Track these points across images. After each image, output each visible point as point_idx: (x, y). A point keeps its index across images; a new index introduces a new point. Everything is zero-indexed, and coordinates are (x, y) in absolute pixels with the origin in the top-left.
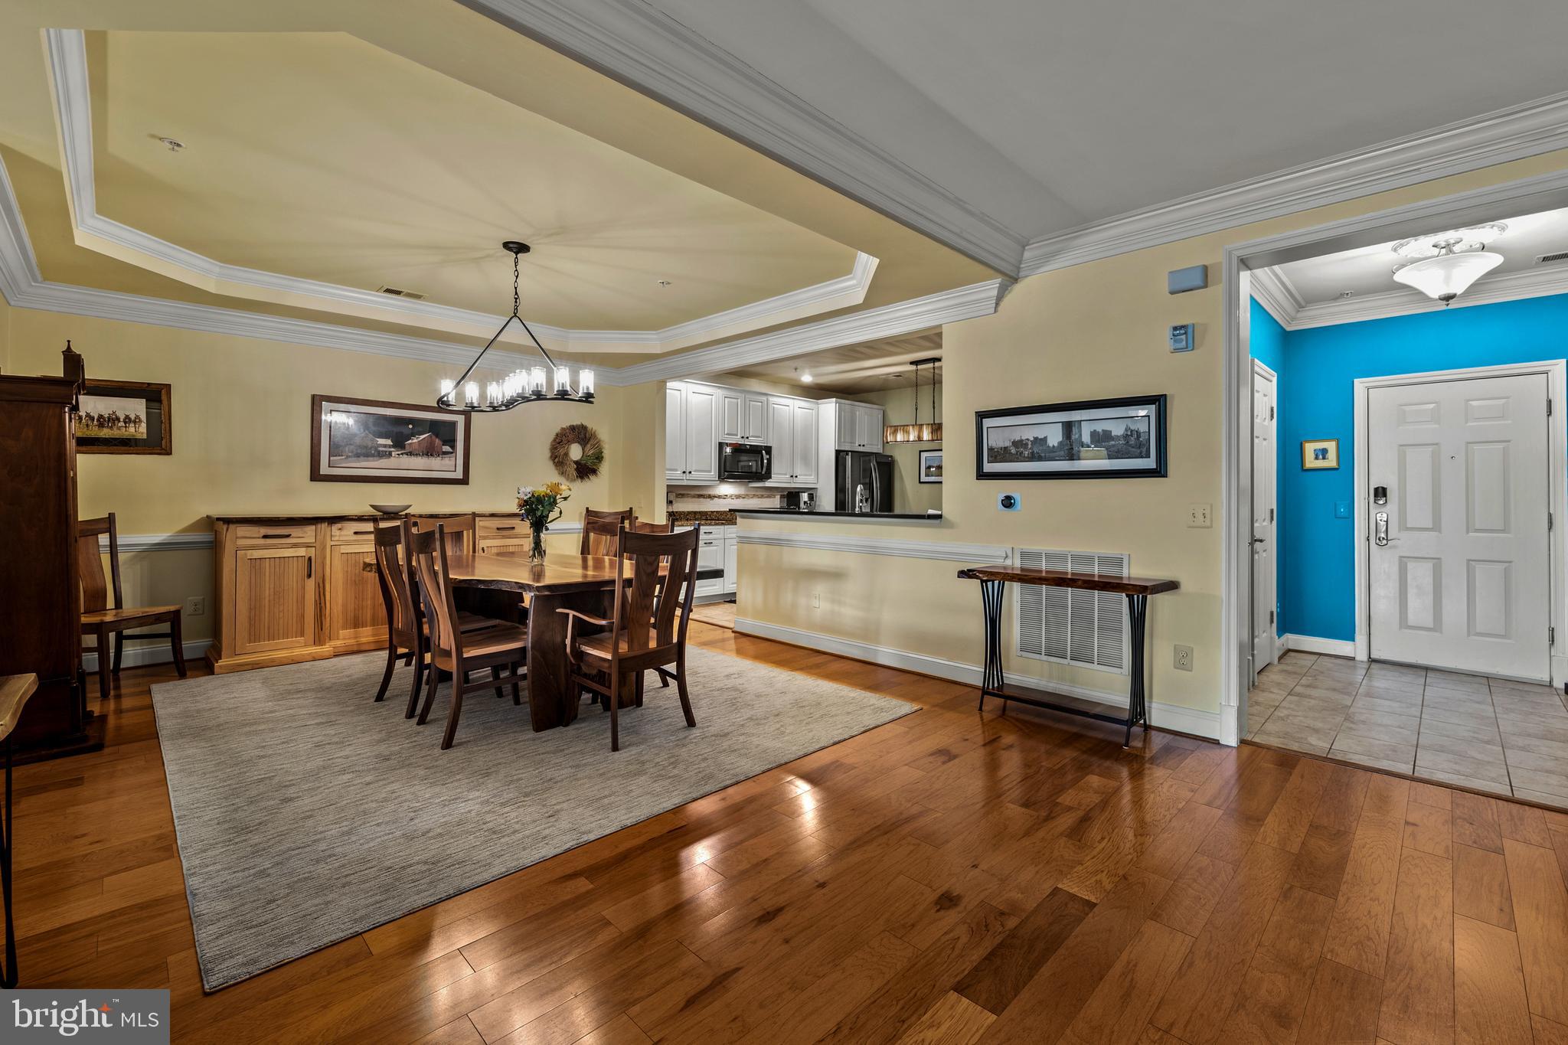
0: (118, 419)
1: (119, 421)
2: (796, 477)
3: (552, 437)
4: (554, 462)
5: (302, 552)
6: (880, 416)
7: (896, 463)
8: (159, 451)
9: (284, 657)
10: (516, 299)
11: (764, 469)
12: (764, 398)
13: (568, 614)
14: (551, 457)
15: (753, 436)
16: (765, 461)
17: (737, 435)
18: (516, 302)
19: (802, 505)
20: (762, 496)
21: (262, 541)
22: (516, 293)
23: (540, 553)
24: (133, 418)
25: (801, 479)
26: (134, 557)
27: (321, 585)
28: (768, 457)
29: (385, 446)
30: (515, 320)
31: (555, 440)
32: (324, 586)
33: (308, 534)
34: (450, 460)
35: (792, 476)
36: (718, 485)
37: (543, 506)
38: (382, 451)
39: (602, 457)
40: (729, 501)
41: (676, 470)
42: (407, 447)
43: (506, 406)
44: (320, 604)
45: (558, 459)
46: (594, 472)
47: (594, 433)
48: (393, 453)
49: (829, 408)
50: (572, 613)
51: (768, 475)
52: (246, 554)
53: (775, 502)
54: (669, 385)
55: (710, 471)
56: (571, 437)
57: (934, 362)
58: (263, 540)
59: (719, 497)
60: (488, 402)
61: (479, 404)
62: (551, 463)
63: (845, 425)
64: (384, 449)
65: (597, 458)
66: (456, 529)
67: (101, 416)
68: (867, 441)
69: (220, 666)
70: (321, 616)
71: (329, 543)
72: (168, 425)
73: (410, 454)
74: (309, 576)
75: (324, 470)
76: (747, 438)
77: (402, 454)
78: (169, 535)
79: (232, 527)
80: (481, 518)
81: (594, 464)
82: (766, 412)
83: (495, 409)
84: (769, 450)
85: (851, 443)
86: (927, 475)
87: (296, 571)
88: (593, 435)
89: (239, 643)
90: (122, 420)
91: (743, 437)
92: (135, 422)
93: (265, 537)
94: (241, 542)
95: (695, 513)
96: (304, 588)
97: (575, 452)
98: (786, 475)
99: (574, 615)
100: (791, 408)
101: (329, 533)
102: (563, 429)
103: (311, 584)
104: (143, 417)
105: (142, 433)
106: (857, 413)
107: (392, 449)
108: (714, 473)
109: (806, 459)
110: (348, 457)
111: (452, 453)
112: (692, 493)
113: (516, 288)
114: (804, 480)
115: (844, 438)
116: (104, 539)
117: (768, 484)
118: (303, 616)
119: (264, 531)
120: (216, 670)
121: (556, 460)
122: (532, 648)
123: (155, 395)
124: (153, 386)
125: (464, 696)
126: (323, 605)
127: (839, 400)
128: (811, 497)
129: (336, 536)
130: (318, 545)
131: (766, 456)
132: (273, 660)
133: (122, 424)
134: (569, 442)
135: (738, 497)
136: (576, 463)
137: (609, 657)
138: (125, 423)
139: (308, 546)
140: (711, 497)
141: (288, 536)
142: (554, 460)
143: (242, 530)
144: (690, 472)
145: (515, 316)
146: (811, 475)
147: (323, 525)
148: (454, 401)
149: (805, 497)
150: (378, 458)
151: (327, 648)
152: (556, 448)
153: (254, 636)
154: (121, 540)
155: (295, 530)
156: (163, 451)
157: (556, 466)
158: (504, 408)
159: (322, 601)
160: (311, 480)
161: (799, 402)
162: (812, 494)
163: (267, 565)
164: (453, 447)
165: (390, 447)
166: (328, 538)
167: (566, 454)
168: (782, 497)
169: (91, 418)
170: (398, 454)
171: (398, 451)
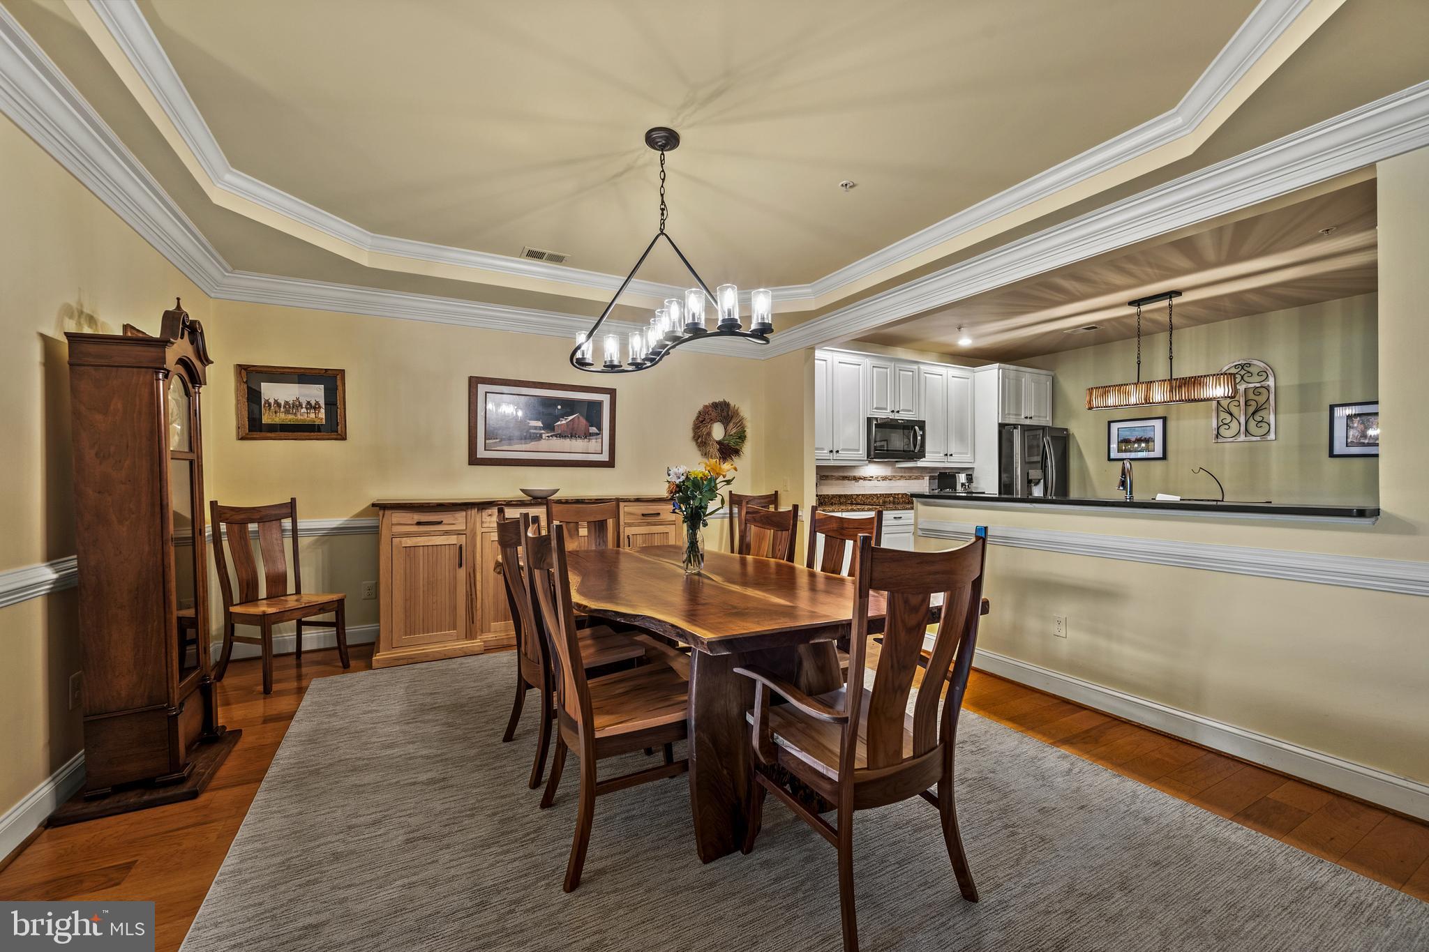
0: (300, 405)
1: (302, 408)
2: (951, 455)
3: (695, 415)
4: (697, 443)
5: (453, 540)
6: (1049, 384)
7: (1071, 437)
8: (335, 437)
9: (437, 652)
10: (663, 210)
11: (918, 448)
12: (915, 367)
13: (754, 681)
14: (694, 437)
15: (903, 410)
16: (919, 438)
17: (886, 409)
18: (663, 214)
19: (959, 487)
20: (910, 478)
21: (415, 529)
22: (663, 202)
23: (696, 556)
24: (313, 404)
25: (955, 458)
26: (317, 541)
27: (472, 575)
28: (921, 433)
29: (536, 428)
30: (662, 238)
31: (698, 418)
32: (475, 576)
33: (458, 521)
34: (595, 442)
35: (946, 455)
36: (867, 465)
37: (701, 493)
38: (533, 433)
39: (745, 437)
40: (874, 483)
41: (823, 449)
42: (557, 429)
43: (651, 360)
44: (471, 595)
45: (701, 438)
46: (737, 452)
47: (737, 410)
48: (543, 435)
49: (991, 375)
50: (761, 681)
51: (921, 454)
52: (401, 542)
53: (923, 486)
54: (818, 354)
55: (858, 450)
56: (714, 414)
57: (1171, 298)
58: (416, 527)
59: (865, 479)
60: (631, 357)
61: (620, 362)
62: (694, 443)
63: (1010, 394)
64: (534, 431)
65: (740, 438)
66: (599, 518)
67: (287, 403)
68: (1034, 412)
69: (377, 660)
70: (472, 608)
71: (479, 530)
72: (343, 410)
73: (561, 436)
74: (460, 565)
75: (481, 453)
76: (898, 412)
77: (552, 436)
78: (346, 519)
79: (388, 513)
80: (626, 504)
81: (737, 444)
82: (917, 384)
83: (639, 366)
84: (922, 425)
85: (1016, 415)
86: (1120, 450)
87: (448, 558)
88: (736, 413)
89: (395, 637)
90: (304, 406)
91: (893, 411)
92: (315, 408)
93: (419, 524)
94: (397, 529)
95: (840, 496)
96: (455, 578)
97: (718, 432)
98: (939, 453)
99: (764, 685)
100: (946, 376)
101: (478, 520)
102: (706, 407)
103: (462, 573)
104: (322, 403)
105: (322, 419)
106: (1023, 380)
107: (543, 431)
108: (862, 452)
109: (962, 437)
110: (502, 440)
111: (597, 434)
112: (836, 474)
113: (662, 195)
114: (958, 460)
115: (1009, 409)
116: (287, 523)
117: (920, 464)
118: (455, 608)
119: (418, 517)
120: (374, 664)
121: (699, 440)
122: (697, 726)
123: (332, 381)
124: (330, 372)
125: (598, 800)
126: (474, 596)
127: (1002, 365)
128: (970, 479)
129: (486, 522)
130: (468, 532)
131: (919, 433)
132: (426, 655)
133: (304, 410)
134: (712, 421)
135: (885, 478)
136: (719, 443)
137: (834, 775)
138: (307, 409)
139: (458, 533)
140: (856, 479)
141: (440, 523)
142: (696, 440)
143: (397, 517)
144: (837, 452)
145: (662, 233)
146: (967, 454)
147: (473, 511)
148: (591, 359)
149: (962, 478)
150: (530, 440)
151: (477, 643)
152: (699, 428)
153: (410, 629)
154: (302, 524)
155: (446, 516)
156: (339, 437)
157: (699, 446)
158: (649, 364)
159: (474, 593)
160: (469, 464)
161: (955, 370)
162: (971, 475)
163: (421, 553)
164: (600, 428)
165: (540, 430)
166: (478, 525)
167: (709, 434)
168: (931, 478)
169: (279, 405)
170: (548, 437)
171: (548, 433)
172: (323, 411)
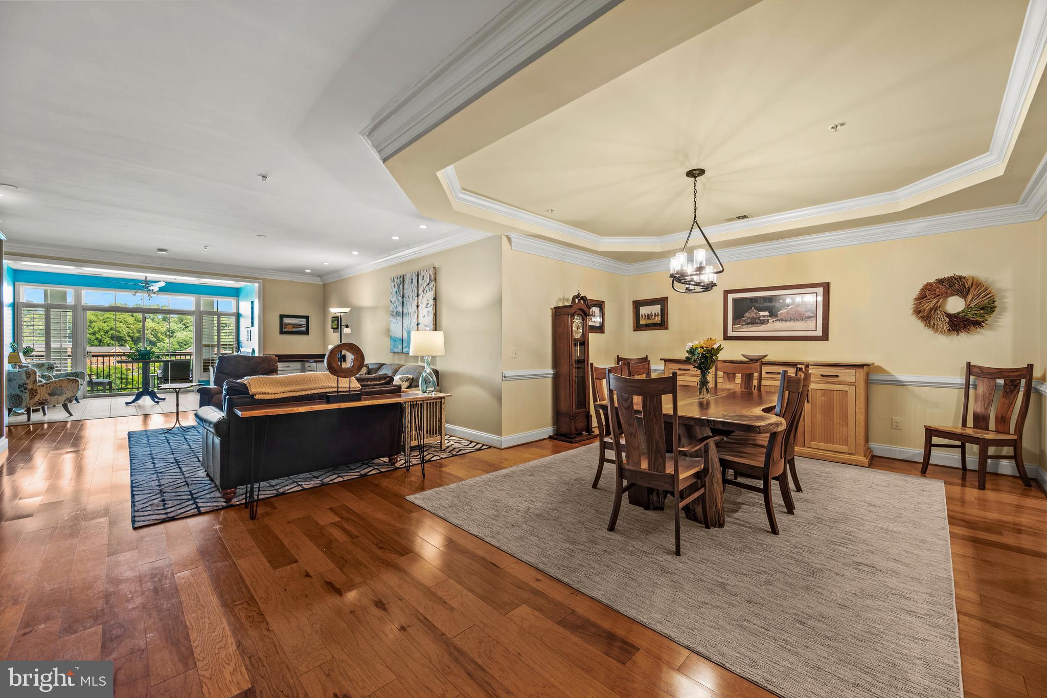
0: (652, 315)
4: (919, 317)
8: (663, 328)
14: (914, 312)
24: (657, 314)
29: (764, 316)
34: (812, 323)
38: (763, 320)
39: (994, 307)
42: (779, 315)
45: (922, 313)
48: (770, 321)
62: (916, 318)
67: (648, 315)
72: (667, 316)
73: (782, 320)
75: (729, 333)
77: (776, 321)
79: (667, 363)
97: (955, 304)
102: (928, 284)
104: (660, 313)
105: (659, 321)
107: (769, 318)
110: (742, 325)
111: (814, 317)
121: (920, 315)
123: (664, 303)
124: (663, 299)
134: (939, 296)
138: (655, 316)
150: (760, 325)
152: (919, 304)
156: (666, 328)
157: (922, 320)
164: (816, 314)
167: (936, 308)
169: (645, 316)
170: (773, 321)
171: (772, 319)
172: (660, 317)
